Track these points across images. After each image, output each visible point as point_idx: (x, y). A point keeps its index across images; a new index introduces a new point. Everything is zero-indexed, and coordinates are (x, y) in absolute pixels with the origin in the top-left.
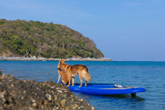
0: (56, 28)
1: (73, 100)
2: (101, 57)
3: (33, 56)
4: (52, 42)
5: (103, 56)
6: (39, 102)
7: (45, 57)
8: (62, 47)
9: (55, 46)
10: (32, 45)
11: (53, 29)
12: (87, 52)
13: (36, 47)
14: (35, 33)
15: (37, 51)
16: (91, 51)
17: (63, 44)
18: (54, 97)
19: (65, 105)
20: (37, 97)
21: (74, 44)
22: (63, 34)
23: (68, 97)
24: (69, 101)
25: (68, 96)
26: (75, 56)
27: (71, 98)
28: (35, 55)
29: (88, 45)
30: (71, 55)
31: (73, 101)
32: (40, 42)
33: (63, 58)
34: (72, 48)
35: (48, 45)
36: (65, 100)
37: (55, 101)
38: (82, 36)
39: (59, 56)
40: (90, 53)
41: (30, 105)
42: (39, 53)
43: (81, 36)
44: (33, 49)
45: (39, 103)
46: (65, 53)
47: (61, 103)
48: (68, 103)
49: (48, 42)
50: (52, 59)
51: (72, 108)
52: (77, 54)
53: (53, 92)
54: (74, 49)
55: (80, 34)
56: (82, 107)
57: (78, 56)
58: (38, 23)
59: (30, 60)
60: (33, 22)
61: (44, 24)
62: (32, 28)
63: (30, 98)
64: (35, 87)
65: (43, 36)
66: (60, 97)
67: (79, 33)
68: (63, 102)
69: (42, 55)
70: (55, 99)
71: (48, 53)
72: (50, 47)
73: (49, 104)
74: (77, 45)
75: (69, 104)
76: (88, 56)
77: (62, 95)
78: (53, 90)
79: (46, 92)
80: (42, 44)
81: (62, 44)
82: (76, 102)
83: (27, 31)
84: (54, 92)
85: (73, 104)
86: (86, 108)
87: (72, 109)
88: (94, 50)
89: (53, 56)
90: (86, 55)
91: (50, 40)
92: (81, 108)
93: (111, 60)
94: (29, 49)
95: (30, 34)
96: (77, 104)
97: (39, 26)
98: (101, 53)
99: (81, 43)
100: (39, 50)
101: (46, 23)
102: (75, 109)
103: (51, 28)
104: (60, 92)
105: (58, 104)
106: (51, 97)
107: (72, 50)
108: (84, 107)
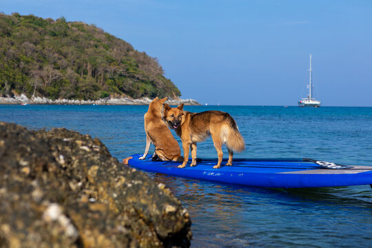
0: (72, 31)
1: (115, 166)
2: (175, 96)
3: (20, 94)
4: (64, 62)
5: (178, 94)
6: (37, 166)
7: (47, 95)
8: (85, 73)
9: (69, 71)
10: (16, 70)
11: (65, 32)
12: (144, 85)
13: (27, 74)
14: (24, 41)
15: (30, 83)
16: (153, 84)
17: (89, 67)
18: (72, 160)
19: (96, 179)
20: (30, 154)
21: (113, 68)
22: (89, 44)
23: (105, 162)
24: (105, 171)
25: (104, 158)
26: (116, 94)
27: (111, 164)
28: (25, 91)
29: (146, 69)
30: (106, 92)
31: (116, 170)
32: (35, 62)
33: (89, 98)
34: (108, 75)
35: (54, 68)
36: (97, 168)
37: (74, 169)
38: (132, 50)
39: (79, 93)
40: (149, 88)
41: (16, 171)
42: (33, 87)
43: (129, 48)
44: (20, 77)
45: (37, 169)
46: (94, 86)
47: (87, 173)
48: (104, 173)
49: (55, 63)
50: (64, 100)
51: (113, 185)
52: (120, 89)
53: (68, 149)
54: (113, 79)
55: (128, 44)
56: (136, 183)
57: (123, 94)
58: (31, 18)
59: (13, 103)
60: (20, 16)
61: (46, 21)
62: (18, 31)
63: (15, 157)
64: (26, 135)
65: (44, 48)
66: (84, 160)
67: (124, 43)
68: (93, 171)
69: (42, 93)
70: (75, 166)
71: (55, 88)
72: (60, 74)
73: (60, 172)
74: (121, 70)
75: (105, 177)
76: (145, 94)
77: (89, 155)
78: (70, 144)
79: (53, 148)
80: (41, 68)
81: (86, 67)
82: (122, 173)
83: (7, 38)
84: (72, 149)
85: (116, 177)
86: (146, 184)
87: (112, 187)
88: (157, 81)
89: (65, 95)
90: (141, 92)
91: (59, 59)
92: (134, 186)
93: (197, 103)
94: (10, 77)
95: (12, 44)
96: (124, 176)
97: (34, 26)
98: (174, 87)
99: (131, 65)
100: (35, 82)
101: (51, 20)
102: (119, 187)
103: (62, 31)
104: (85, 151)
105: (81, 177)
106: (64, 159)
107: (110, 81)
108: (140, 182)
